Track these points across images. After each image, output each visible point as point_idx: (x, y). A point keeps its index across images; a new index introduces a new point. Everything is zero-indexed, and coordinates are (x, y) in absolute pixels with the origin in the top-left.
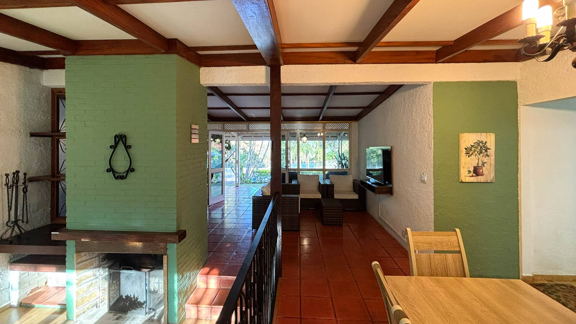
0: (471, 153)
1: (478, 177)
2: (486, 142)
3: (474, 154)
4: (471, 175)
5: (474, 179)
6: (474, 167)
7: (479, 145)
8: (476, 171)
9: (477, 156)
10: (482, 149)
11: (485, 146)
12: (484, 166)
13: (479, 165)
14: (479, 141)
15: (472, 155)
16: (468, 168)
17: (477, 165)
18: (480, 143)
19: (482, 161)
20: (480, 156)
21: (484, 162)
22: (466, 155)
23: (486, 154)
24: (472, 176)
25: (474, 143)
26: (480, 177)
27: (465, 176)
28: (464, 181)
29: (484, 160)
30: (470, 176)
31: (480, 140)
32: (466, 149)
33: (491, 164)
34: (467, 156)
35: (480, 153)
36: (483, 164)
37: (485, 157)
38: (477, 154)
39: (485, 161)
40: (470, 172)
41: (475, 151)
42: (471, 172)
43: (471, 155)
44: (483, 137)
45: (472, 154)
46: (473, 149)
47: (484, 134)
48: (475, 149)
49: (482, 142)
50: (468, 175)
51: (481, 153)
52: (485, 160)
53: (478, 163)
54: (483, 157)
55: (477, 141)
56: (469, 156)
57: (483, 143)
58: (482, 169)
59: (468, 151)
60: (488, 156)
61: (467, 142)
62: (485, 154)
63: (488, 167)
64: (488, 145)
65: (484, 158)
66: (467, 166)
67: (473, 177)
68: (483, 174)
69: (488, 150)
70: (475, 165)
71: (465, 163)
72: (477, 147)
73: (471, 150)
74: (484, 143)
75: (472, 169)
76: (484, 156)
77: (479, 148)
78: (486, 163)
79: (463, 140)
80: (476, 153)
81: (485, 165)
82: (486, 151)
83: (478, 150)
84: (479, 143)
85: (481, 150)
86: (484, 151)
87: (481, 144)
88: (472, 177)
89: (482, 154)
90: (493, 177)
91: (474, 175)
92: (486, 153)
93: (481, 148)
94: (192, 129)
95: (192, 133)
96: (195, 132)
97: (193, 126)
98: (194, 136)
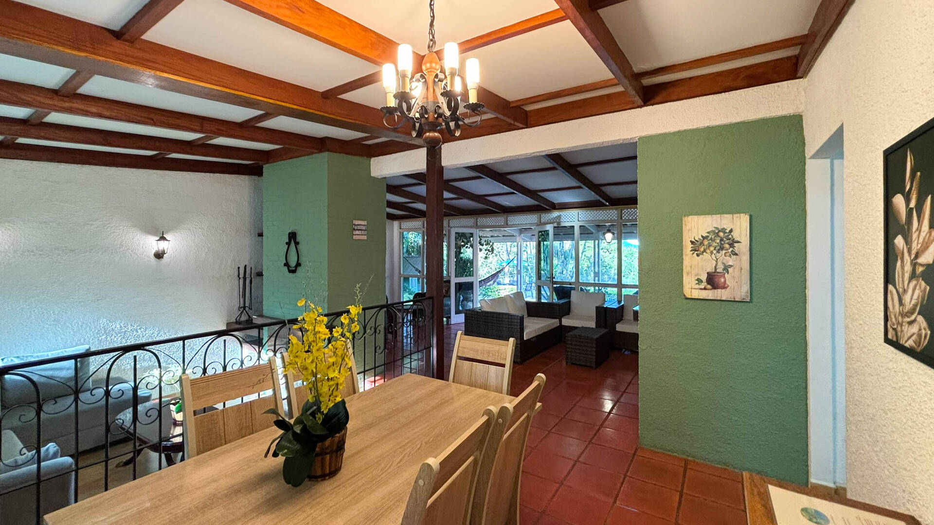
0: (702, 249)
1: (716, 291)
2: (731, 231)
3: (708, 251)
4: (703, 287)
5: (709, 294)
6: (708, 273)
7: (718, 236)
8: (713, 281)
9: (713, 256)
10: (723, 242)
11: (730, 236)
12: (728, 272)
13: (718, 271)
14: (717, 228)
15: (705, 253)
16: (696, 275)
17: (714, 271)
18: (719, 231)
19: (723, 263)
20: (720, 254)
21: (727, 264)
22: (693, 253)
23: (732, 251)
24: (705, 289)
25: (708, 233)
26: (719, 290)
27: (692, 288)
28: (690, 297)
29: (728, 262)
30: (701, 289)
31: (720, 227)
32: (692, 242)
33: (741, 269)
34: (695, 255)
35: (719, 250)
36: (726, 268)
37: (730, 256)
38: (715, 252)
39: (730, 263)
40: (699, 281)
41: (710, 246)
42: (702, 281)
43: (703, 252)
44: (725, 222)
45: (705, 251)
46: (706, 242)
47: (729, 216)
48: (709, 243)
49: (723, 230)
50: (697, 286)
51: (722, 248)
52: (730, 261)
53: (715, 267)
54: (725, 256)
55: (714, 229)
56: (698, 255)
57: (725, 233)
58: (724, 277)
59: (697, 247)
60: (736, 254)
61: (694, 231)
62: (730, 251)
63: (737, 273)
64: (736, 235)
65: (728, 258)
66: (694, 272)
67: (707, 291)
68: (726, 286)
69: (736, 245)
70: (710, 269)
71: (691, 267)
72: (715, 240)
73: (702, 243)
74: (727, 231)
75: (704, 277)
76: (728, 254)
77: (718, 241)
78: (731, 266)
79: (688, 228)
80: (712, 249)
81: (730, 270)
82: (731, 245)
83: (715, 244)
84: (716, 232)
85: (721, 244)
86: (727, 246)
87: (721, 234)
88: (704, 291)
89: (724, 252)
90: (747, 292)
91: (709, 287)
92: (731, 249)
93: (722, 240)
94: (355, 225)
95: (354, 229)
96: (359, 227)
97: (356, 222)
98: (357, 232)
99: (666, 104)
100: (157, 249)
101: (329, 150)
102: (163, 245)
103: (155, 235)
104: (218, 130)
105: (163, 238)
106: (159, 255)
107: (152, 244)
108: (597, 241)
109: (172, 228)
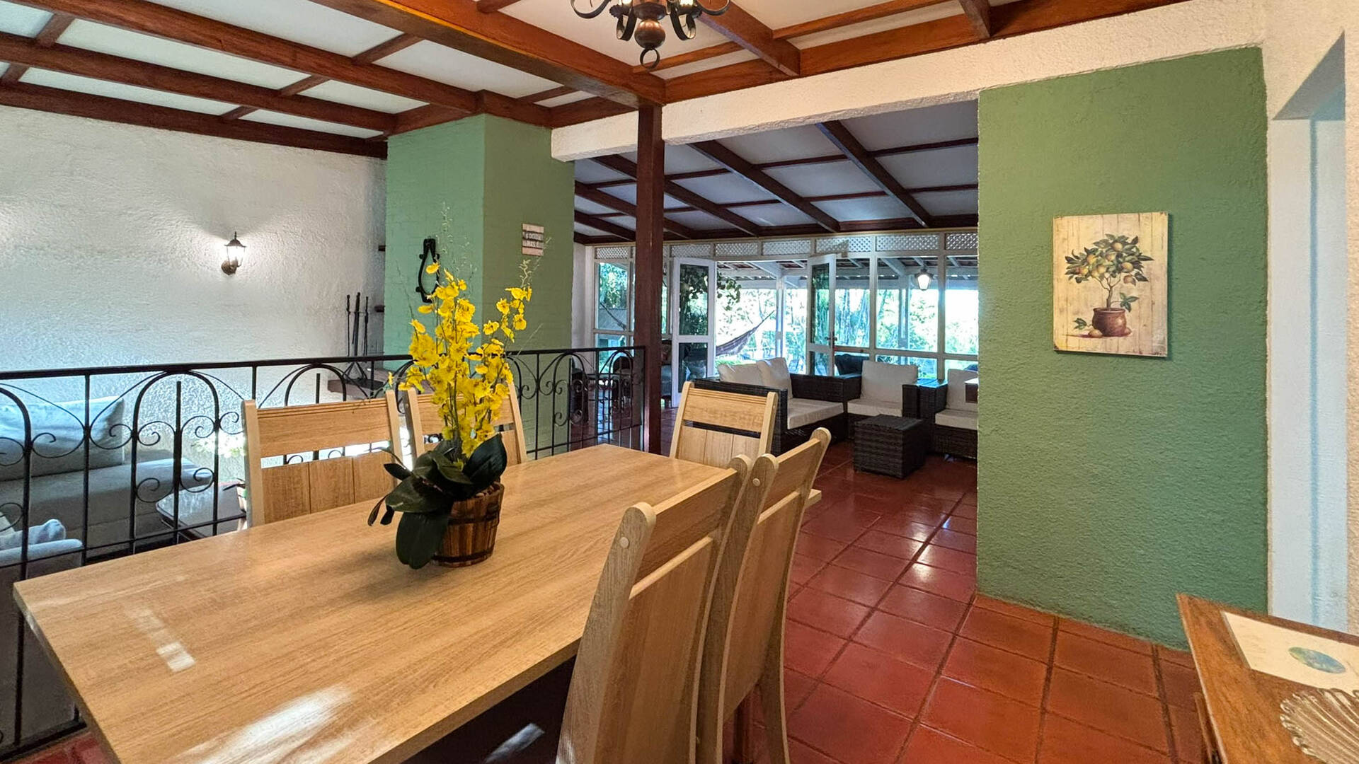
0: (1085, 271)
1: (1108, 339)
2: (1136, 241)
3: (1096, 274)
4: (1086, 333)
5: (1097, 345)
6: (1095, 310)
7: (1113, 249)
8: (1103, 323)
9: (1104, 282)
10: (1121, 260)
11: (1134, 250)
12: (1130, 309)
13: (1112, 306)
14: (1112, 236)
15: (1090, 278)
16: (1075, 314)
17: (1105, 306)
18: (1116, 241)
19: (1121, 294)
20: (1117, 279)
21: (1128, 296)
22: (1071, 277)
23: (1137, 274)
24: (1090, 336)
25: (1096, 244)
26: (1115, 339)
27: (1068, 336)
28: (1064, 349)
29: (1129, 292)
30: (1084, 336)
31: (1117, 235)
32: (1069, 260)
33: (1153, 303)
34: (1073, 280)
35: (1114, 272)
36: (1127, 303)
37: (1134, 282)
38: (1107, 275)
39: (1134, 294)
40: (1081, 323)
41: (1099, 265)
42: (1085, 324)
43: (1087, 276)
44: (1125, 225)
45: (1090, 273)
46: (1092, 260)
47: (1133, 217)
48: (1097, 261)
49: (1123, 240)
50: (1077, 332)
51: (1120, 269)
52: (1134, 290)
53: (1108, 300)
54: (1125, 282)
55: (1106, 238)
56: (1078, 281)
57: (1124, 243)
58: (1123, 317)
59: (1077, 267)
60: (1145, 279)
61: (1073, 241)
62: (1133, 273)
63: (1145, 310)
64: (1144, 248)
65: (1130, 285)
66: (1071, 308)
67: (1093, 339)
68: (1127, 331)
69: (1143, 263)
70: (1099, 303)
71: (1067, 300)
72: (1107, 256)
73: (1085, 261)
74: (1129, 241)
75: (1089, 317)
76: (1130, 279)
77: (1113, 258)
78: (1135, 299)
79: (1061, 236)
80: (1102, 270)
81: (1133, 305)
82: (1136, 264)
83: (1107, 263)
84: (1110, 242)
85: (1119, 262)
86: (1129, 266)
87: (1119, 246)
88: (1088, 339)
89: (1123, 275)
90: (1163, 343)
91: (1097, 332)
92: (1136, 270)
93: (1119, 256)
94: (525, 231)
95: (524, 238)
96: (531, 236)
97: (527, 227)
98: (529, 243)
99: (1027, 36)
100: (226, 259)
101: (487, 111)
102: (234, 254)
103: (225, 237)
104: (320, 65)
105: (235, 242)
106: (229, 269)
107: (220, 251)
108: (904, 291)
109: (251, 228)
